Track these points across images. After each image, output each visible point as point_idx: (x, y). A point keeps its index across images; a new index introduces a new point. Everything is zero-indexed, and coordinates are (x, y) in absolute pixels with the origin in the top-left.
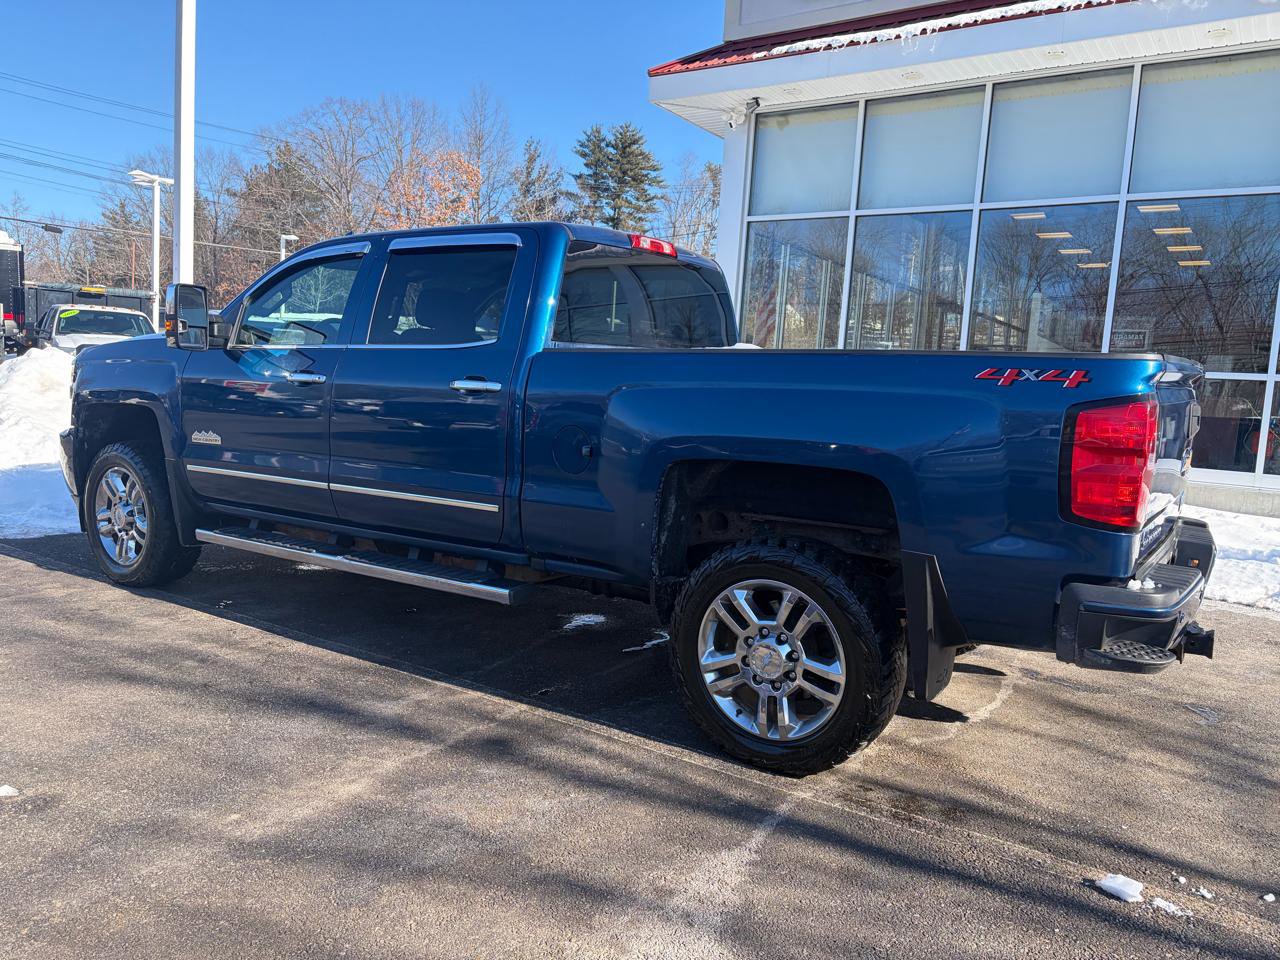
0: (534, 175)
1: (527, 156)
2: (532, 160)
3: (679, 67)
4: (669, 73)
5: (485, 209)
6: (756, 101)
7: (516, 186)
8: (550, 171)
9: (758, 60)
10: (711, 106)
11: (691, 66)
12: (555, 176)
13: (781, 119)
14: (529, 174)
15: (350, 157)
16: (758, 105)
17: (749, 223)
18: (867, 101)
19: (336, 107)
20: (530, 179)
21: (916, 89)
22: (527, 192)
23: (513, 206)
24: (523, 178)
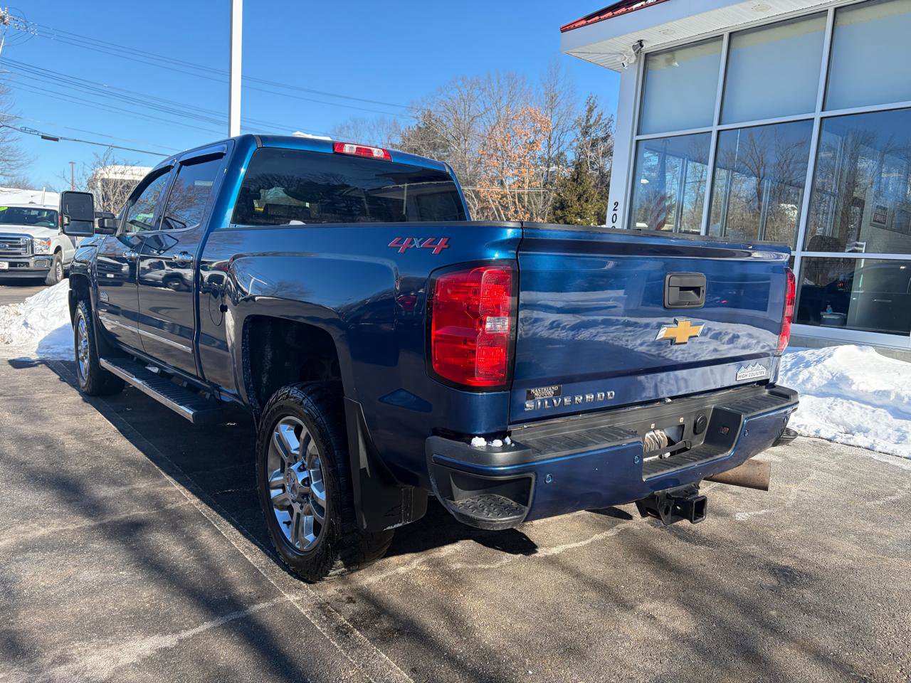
0: (592, 122)
1: (588, 107)
2: (591, 110)
3: (584, 22)
4: (575, 28)
5: (555, 146)
6: (640, 43)
7: (578, 130)
8: (603, 117)
9: (637, 9)
10: (610, 52)
11: (589, 21)
12: (606, 122)
13: (668, 56)
14: (588, 120)
15: (467, 117)
16: (642, 46)
17: (637, 141)
18: (731, 34)
19: (460, 83)
20: (589, 124)
21: (770, 19)
22: (585, 133)
23: (575, 144)
24: (584, 124)
